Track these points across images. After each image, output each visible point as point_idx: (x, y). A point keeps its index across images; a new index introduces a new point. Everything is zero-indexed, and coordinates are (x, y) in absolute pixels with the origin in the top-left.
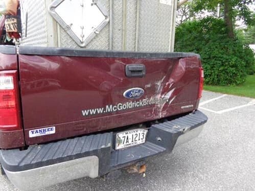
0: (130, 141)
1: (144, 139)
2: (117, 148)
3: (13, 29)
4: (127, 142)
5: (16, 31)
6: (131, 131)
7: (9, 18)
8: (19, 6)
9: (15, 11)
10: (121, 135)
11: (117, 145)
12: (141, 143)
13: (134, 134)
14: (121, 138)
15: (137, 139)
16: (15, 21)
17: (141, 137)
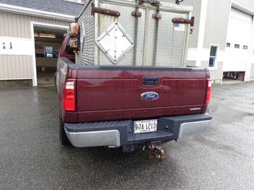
0: (145, 128)
1: (156, 128)
2: (135, 132)
3: (74, 45)
4: (143, 128)
5: (76, 47)
6: (145, 121)
7: (72, 38)
8: (79, 29)
9: (77, 33)
10: (138, 123)
11: (135, 129)
12: (153, 131)
13: (148, 123)
14: (138, 125)
15: (150, 127)
16: (77, 40)
17: (153, 126)
